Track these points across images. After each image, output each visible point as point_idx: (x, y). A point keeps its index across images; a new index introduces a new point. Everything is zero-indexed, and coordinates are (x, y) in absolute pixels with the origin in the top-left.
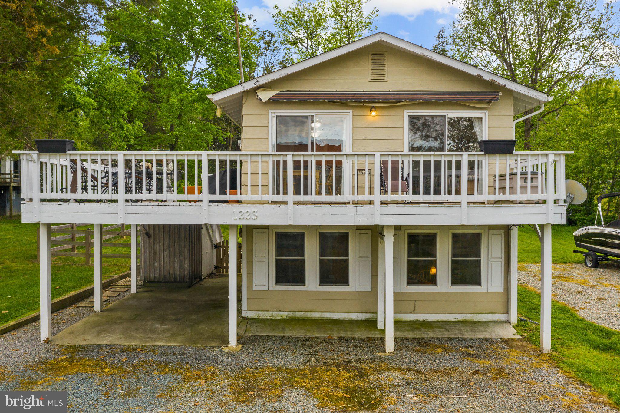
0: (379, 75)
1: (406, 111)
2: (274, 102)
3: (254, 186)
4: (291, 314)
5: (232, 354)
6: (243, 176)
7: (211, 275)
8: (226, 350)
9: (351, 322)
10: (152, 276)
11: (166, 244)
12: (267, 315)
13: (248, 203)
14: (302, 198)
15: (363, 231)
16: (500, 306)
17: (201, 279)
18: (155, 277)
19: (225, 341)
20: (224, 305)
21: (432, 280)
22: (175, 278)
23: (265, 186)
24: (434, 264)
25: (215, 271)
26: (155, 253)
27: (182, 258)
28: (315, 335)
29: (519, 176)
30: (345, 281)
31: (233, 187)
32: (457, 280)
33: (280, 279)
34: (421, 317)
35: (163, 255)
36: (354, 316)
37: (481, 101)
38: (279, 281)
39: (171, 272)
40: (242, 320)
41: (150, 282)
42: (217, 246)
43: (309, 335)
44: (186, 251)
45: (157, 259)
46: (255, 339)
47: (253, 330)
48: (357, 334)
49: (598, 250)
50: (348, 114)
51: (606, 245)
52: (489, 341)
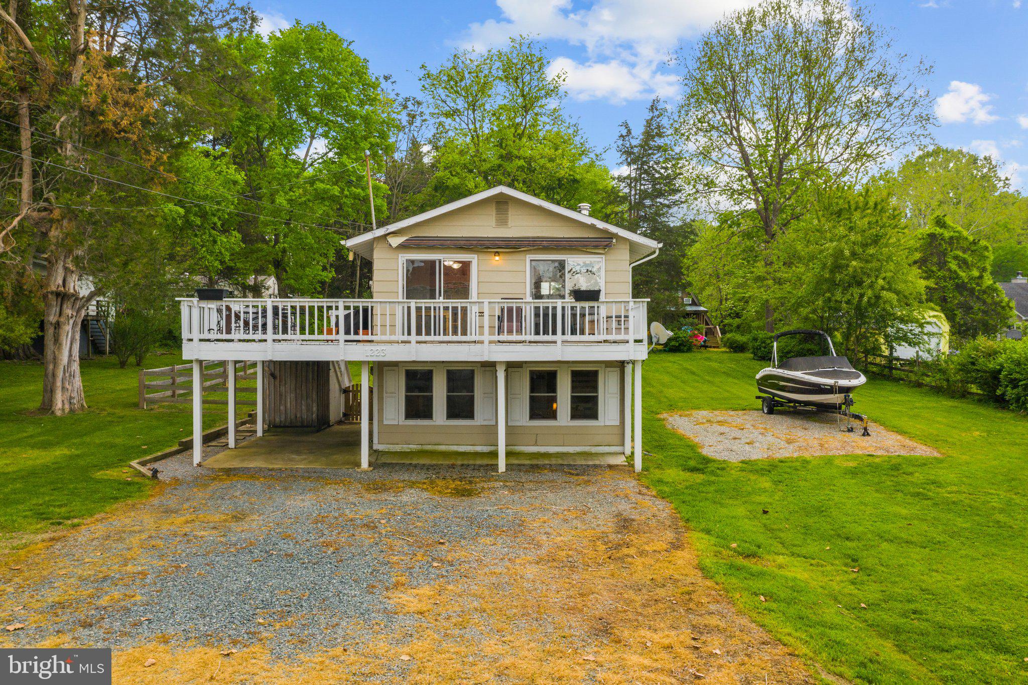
0: (502, 221)
1: (528, 256)
2: (403, 247)
3: (384, 326)
4: (419, 447)
5: (365, 472)
6: (374, 317)
7: (340, 422)
8: (359, 470)
9: (477, 454)
10: (277, 420)
11: (293, 386)
12: (398, 448)
13: (378, 342)
14: (423, 338)
15: (488, 369)
16: (616, 439)
17: (329, 426)
18: (281, 422)
19: (358, 465)
20: (357, 444)
21: (553, 415)
22: (302, 422)
23: (393, 326)
24: (554, 400)
25: (343, 419)
26: (281, 395)
27: (310, 401)
28: (440, 462)
29: (614, 319)
30: (470, 415)
31: (365, 327)
32: (576, 414)
33: (409, 415)
34: (542, 449)
35: (290, 399)
36: (479, 449)
37: (596, 247)
39: (298, 416)
40: (373, 452)
41: (275, 426)
42: (346, 391)
43: (434, 462)
44: (315, 393)
45: (283, 402)
46: (384, 465)
47: (384, 460)
48: (479, 462)
49: (774, 395)
50: (474, 259)
51: (783, 389)
52: (595, 466)
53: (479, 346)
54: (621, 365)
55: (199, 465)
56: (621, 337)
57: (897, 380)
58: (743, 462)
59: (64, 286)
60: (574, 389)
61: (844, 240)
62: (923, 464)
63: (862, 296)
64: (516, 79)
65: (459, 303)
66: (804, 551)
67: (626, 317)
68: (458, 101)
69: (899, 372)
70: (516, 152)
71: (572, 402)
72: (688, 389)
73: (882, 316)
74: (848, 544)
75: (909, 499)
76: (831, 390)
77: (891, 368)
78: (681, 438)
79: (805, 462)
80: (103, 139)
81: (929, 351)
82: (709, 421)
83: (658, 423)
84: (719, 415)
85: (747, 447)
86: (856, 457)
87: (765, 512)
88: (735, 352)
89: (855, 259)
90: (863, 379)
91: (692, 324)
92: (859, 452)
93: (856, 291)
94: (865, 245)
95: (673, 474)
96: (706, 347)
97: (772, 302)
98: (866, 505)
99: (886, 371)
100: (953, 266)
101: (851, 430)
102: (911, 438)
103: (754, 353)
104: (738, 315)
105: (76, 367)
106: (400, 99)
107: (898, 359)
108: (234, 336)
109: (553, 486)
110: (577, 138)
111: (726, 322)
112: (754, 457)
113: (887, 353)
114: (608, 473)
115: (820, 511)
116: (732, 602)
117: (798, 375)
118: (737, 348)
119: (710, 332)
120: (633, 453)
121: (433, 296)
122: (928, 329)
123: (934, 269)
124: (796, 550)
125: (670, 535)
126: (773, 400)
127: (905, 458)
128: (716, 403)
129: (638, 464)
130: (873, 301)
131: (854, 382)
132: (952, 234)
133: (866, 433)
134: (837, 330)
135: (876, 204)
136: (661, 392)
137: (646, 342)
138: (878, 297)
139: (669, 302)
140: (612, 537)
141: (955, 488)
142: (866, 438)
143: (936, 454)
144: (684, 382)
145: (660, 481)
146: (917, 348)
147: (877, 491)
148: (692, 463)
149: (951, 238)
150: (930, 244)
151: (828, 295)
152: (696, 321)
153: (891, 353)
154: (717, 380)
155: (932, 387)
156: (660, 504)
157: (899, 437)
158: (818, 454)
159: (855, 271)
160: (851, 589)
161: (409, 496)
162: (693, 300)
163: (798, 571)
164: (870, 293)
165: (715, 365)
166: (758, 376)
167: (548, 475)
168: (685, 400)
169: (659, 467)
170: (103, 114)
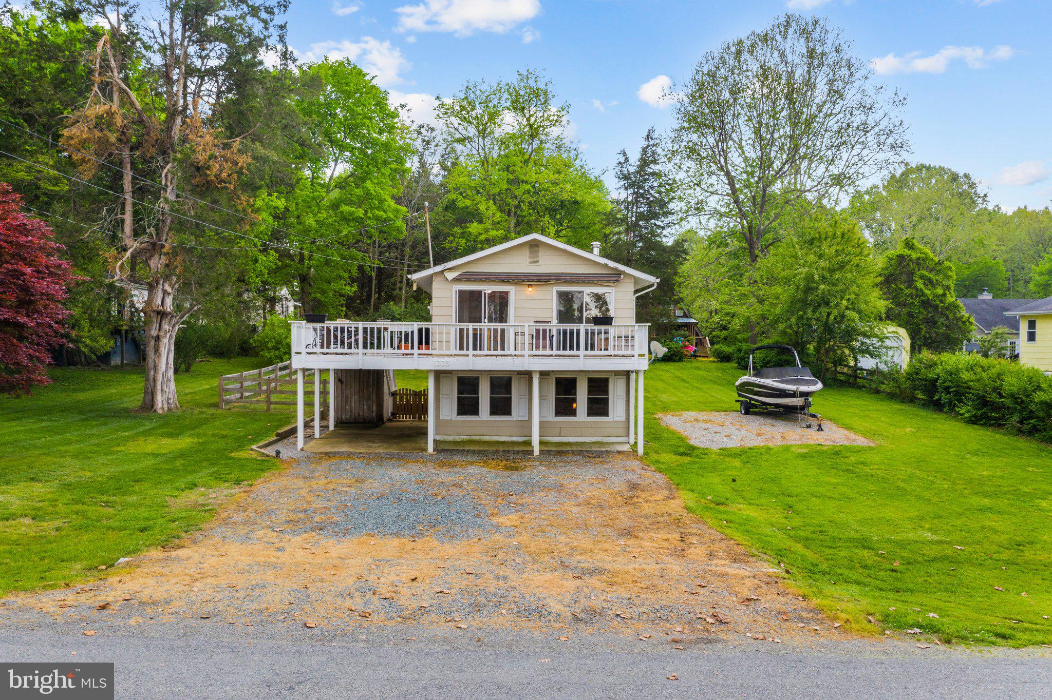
0: (535, 261)
1: (554, 288)
2: (456, 280)
3: (441, 342)
4: (468, 438)
5: (430, 455)
6: (434, 336)
7: (389, 420)
8: (427, 454)
9: (518, 443)
10: (344, 417)
11: (356, 390)
12: (451, 438)
13: (438, 355)
14: (478, 352)
15: (520, 374)
16: (622, 432)
17: (383, 423)
18: (346, 418)
19: (426, 450)
21: (573, 413)
22: (365, 419)
23: (448, 342)
24: (574, 400)
25: (392, 417)
26: (347, 397)
27: (370, 402)
28: (487, 449)
30: (508, 413)
31: (427, 343)
32: (591, 412)
34: (565, 440)
35: (354, 399)
36: (515, 439)
37: (608, 281)
38: (460, 412)
39: (361, 414)
41: (342, 422)
42: (394, 395)
43: (482, 449)
44: (374, 396)
45: (349, 403)
46: (444, 451)
47: (442, 447)
48: (516, 449)
49: (751, 399)
50: (511, 290)
51: (757, 393)
52: (607, 452)
53: (520, 358)
54: (627, 374)
55: (302, 450)
56: (629, 352)
57: (860, 387)
58: (721, 449)
59: (163, 305)
60: (590, 392)
61: (815, 266)
62: (859, 451)
63: (829, 314)
64: (523, 109)
65: (499, 326)
66: (757, 502)
67: (633, 337)
68: (469, 128)
69: (862, 381)
70: (522, 177)
71: (588, 403)
72: (679, 394)
73: (848, 332)
74: (789, 499)
75: (841, 473)
76: (793, 395)
77: (856, 377)
78: (673, 433)
79: (769, 449)
80: (207, 189)
81: (886, 363)
82: (696, 420)
83: (654, 421)
84: (704, 415)
85: (725, 439)
86: (807, 446)
87: (734, 480)
88: (722, 361)
89: (824, 283)
90: (820, 386)
91: (683, 336)
92: (812, 442)
93: (824, 310)
94: (832, 271)
95: (667, 457)
96: (696, 356)
97: (753, 319)
98: (807, 476)
99: (852, 380)
100: (920, 284)
101: (809, 427)
102: (855, 433)
103: (738, 362)
104: (725, 328)
105: (171, 373)
106: (415, 127)
107: (861, 369)
108: (332, 350)
109: (578, 465)
110: (578, 161)
111: (714, 333)
112: (730, 446)
113: (852, 363)
114: (618, 456)
115: (773, 480)
116: (705, 523)
117: (769, 382)
118: (724, 358)
119: (700, 343)
120: (636, 443)
121: (479, 320)
122: (888, 343)
123: (902, 287)
124: (752, 502)
125: (666, 492)
126: (750, 403)
127: (846, 447)
128: (702, 406)
129: (641, 450)
130: (839, 319)
131: (812, 388)
132: (919, 255)
133: (820, 429)
134: (810, 343)
135: (843, 234)
136: (656, 396)
137: (647, 356)
138: (843, 316)
139: (662, 315)
140: (626, 493)
141: (876, 467)
142: (821, 432)
143: (871, 444)
144: (675, 388)
145: (657, 461)
146: (878, 360)
147: (818, 468)
148: (682, 450)
149: (919, 259)
150: (899, 264)
151: (801, 313)
152: (687, 333)
153: (856, 364)
154: (704, 387)
155: (888, 394)
156: (658, 475)
157: (846, 432)
158: (779, 443)
159: (823, 293)
160: (785, 521)
161: (473, 470)
162: (685, 313)
163: (751, 512)
164: (835, 312)
165: (702, 373)
166: (737, 383)
167: (571, 458)
168: (676, 403)
169: (656, 452)
170: (208, 168)
